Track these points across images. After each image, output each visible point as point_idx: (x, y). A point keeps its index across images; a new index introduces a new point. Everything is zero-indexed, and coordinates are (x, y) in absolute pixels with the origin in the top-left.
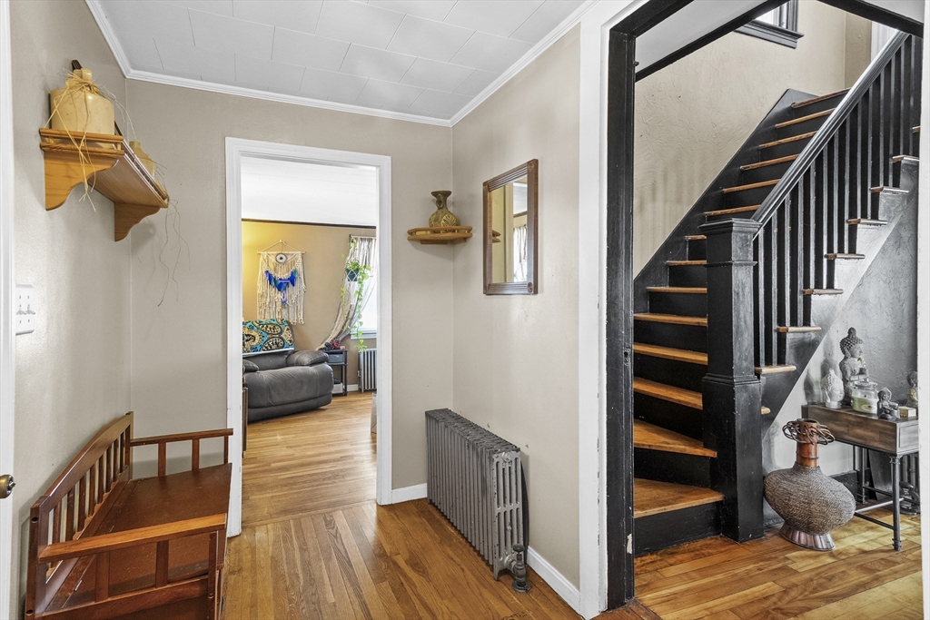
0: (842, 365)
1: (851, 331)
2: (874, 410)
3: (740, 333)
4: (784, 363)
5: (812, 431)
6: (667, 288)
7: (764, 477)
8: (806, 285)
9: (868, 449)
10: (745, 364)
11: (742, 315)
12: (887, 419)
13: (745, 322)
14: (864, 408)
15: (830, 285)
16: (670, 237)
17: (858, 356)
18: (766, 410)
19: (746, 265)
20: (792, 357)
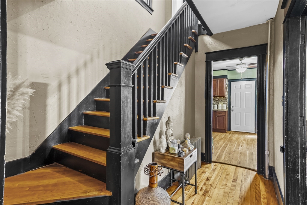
0: (166, 132)
1: (169, 118)
2: (176, 152)
3: (125, 124)
4: (146, 135)
5: (155, 170)
6: (105, 99)
7: (136, 195)
8: (154, 99)
9: (173, 170)
10: (127, 140)
11: (126, 114)
12: (181, 156)
13: (128, 117)
14: (173, 152)
15: (162, 99)
16: (106, 76)
17: (171, 128)
18: (137, 161)
19: (128, 86)
20: (149, 131)
